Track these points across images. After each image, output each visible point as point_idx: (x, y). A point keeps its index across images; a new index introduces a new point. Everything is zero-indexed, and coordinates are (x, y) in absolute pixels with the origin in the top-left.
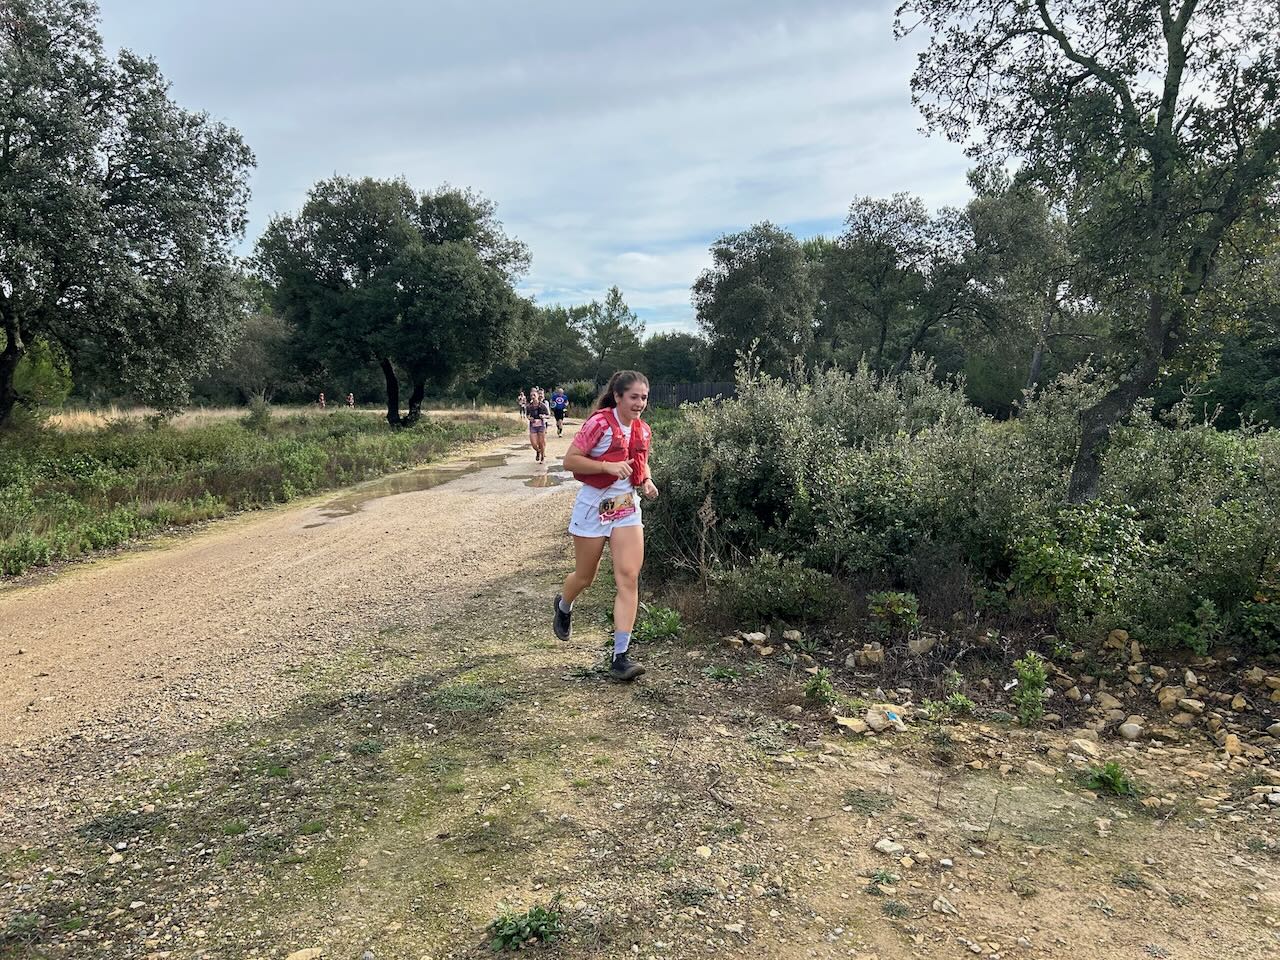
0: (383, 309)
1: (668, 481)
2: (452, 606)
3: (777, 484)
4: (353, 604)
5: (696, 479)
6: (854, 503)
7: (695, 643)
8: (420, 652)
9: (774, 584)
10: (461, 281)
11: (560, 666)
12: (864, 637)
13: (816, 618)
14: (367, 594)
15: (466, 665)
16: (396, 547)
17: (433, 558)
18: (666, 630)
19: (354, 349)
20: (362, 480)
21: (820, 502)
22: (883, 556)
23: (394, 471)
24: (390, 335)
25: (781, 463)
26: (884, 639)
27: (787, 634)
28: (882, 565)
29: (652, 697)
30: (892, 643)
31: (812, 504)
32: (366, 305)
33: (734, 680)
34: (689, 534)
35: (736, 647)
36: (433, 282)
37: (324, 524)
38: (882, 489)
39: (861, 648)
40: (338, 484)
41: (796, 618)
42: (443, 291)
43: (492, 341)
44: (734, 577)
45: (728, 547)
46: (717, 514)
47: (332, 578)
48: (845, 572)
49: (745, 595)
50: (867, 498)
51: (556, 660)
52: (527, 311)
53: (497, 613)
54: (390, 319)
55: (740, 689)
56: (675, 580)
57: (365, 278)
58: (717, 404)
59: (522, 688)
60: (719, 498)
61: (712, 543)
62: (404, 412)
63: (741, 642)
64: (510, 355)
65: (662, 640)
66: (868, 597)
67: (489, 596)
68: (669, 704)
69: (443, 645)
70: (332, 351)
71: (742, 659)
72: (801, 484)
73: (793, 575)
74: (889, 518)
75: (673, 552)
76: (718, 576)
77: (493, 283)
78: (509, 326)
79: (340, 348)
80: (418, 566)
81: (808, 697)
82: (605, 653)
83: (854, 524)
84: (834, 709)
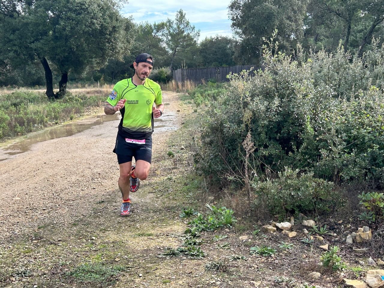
0: (40, 27)
1: (222, 124)
2: (85, 210)
3: (292, 124)
4: (23, 210)
5: (240, 122)
6: (345, 134)
7: (244, 230)
8: (64, 241)
9: (295, 190)
10: (87, 8)
11: (156, 248)
12: (357, 224)
13: (324, 211)
14: (32, 203)
15: (94, 249)
16: (50, 172)
17: (74, 178)
18: (224, 221)
19: (24, 52)
20: (31, 131)
21: (321, 135)
22: (366, 169)
23: (51, 126)
24: (45, 43)
25: (295, 110)
26: (371, 224)
27: (306, 223)
28: (366, 175)
29: (218, 269)
30: (377, 227)
31: (316, 136)
32: (30, 25)
33: (273, 255)
34: (236, 159)
35: (272, 232)
36: (70, 10)
37: (6, 159)
38: (363, 124)
39: (356, 230)
40: (16, 134)
41: (310, 211)
42: (77, 15)
43: (107, 44)
44: (268, 186)
45: (262, 165)
46: (255, 145)
47: (10, 193)
48: (341, 180)
49: (276, 197)
50: (352, 131)
51: (153, 244)
52: (128, 26)
53: (115, 213)
54: (45, 33)
55: (277, 261)
56: (228, 189)
57: (29, 9)
58: (252, 74)
59: (130, 264)
60: (256, 135)
61: (252, 164)
62: (56, 90)
63: (275, 229)
64: (118, 53)
65: (222, 228)
66: (359, 196)
67: (109, 202)
68: (230, 274)
69: (79, 236)
70: (11, 54)
71: (276, 240)
72: (308, 123)
73: (308, 183)
74: (368, 144)
75: (227, 170)
76: (257, 185)
77: (107, 9)
78: (118, 35)
79: (16, 51)
80: (64, 183)
81: (324, 266)
82: (185, 238)
83: (344, 148)
84: (342, 274)
